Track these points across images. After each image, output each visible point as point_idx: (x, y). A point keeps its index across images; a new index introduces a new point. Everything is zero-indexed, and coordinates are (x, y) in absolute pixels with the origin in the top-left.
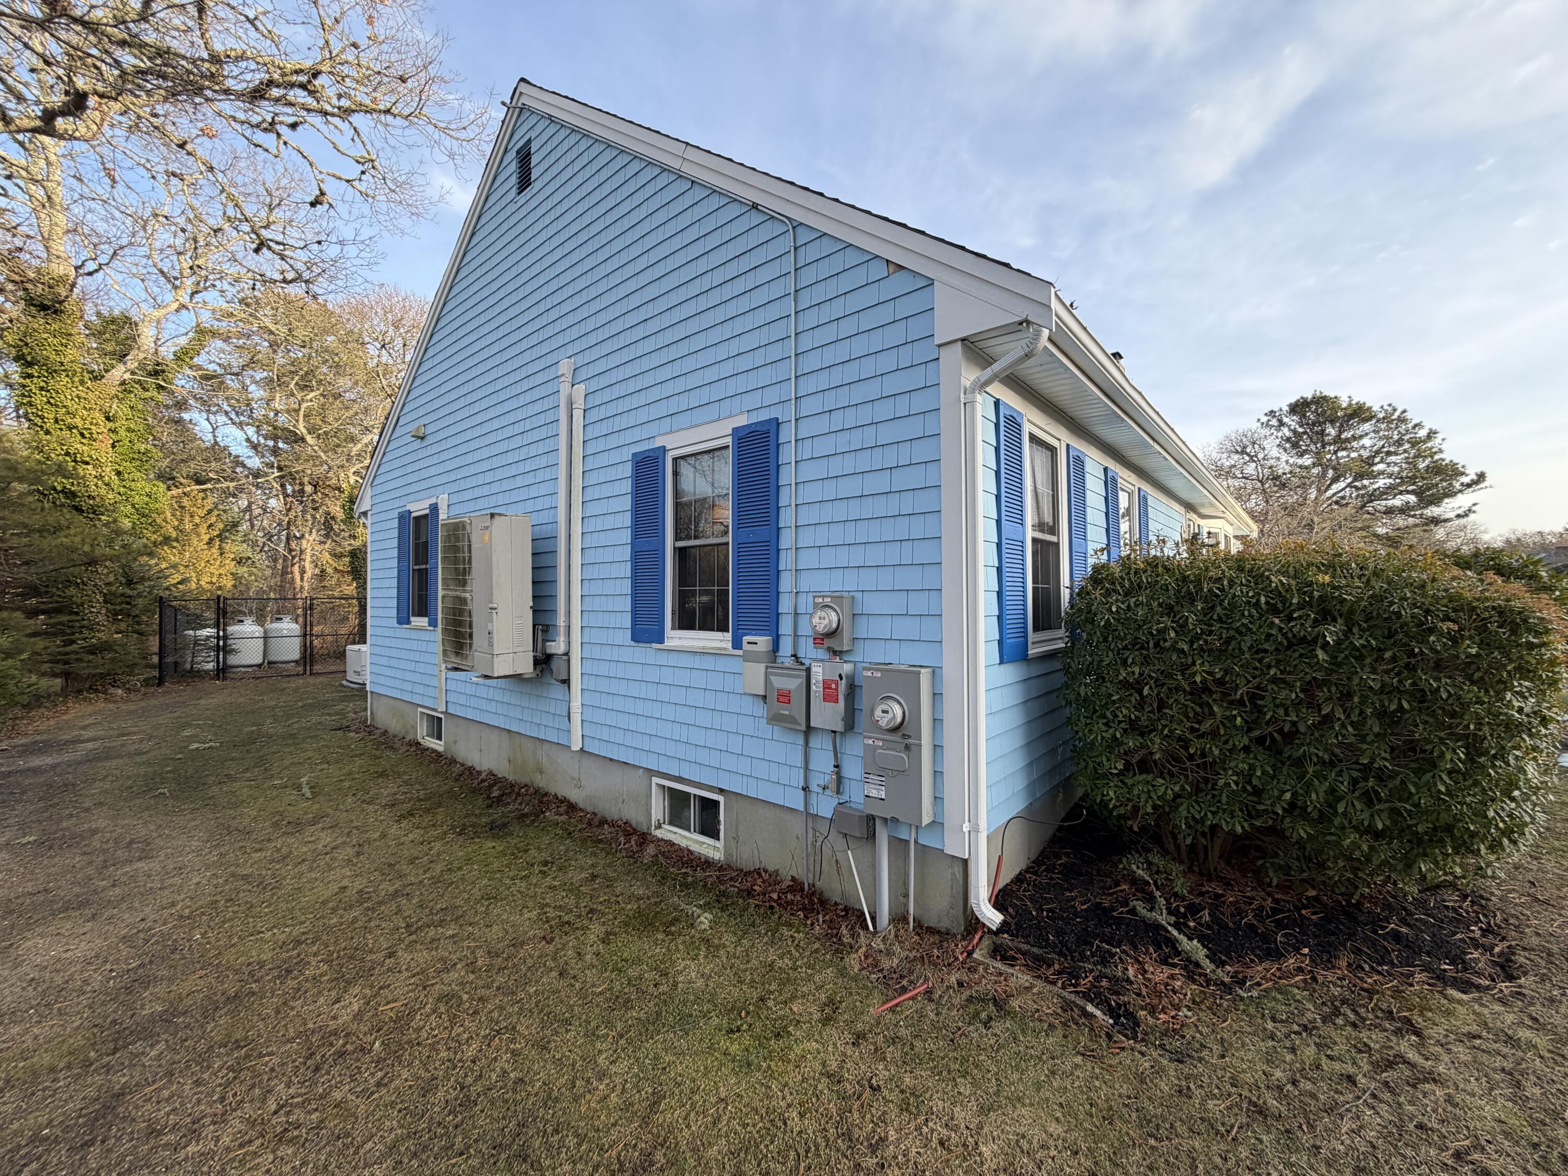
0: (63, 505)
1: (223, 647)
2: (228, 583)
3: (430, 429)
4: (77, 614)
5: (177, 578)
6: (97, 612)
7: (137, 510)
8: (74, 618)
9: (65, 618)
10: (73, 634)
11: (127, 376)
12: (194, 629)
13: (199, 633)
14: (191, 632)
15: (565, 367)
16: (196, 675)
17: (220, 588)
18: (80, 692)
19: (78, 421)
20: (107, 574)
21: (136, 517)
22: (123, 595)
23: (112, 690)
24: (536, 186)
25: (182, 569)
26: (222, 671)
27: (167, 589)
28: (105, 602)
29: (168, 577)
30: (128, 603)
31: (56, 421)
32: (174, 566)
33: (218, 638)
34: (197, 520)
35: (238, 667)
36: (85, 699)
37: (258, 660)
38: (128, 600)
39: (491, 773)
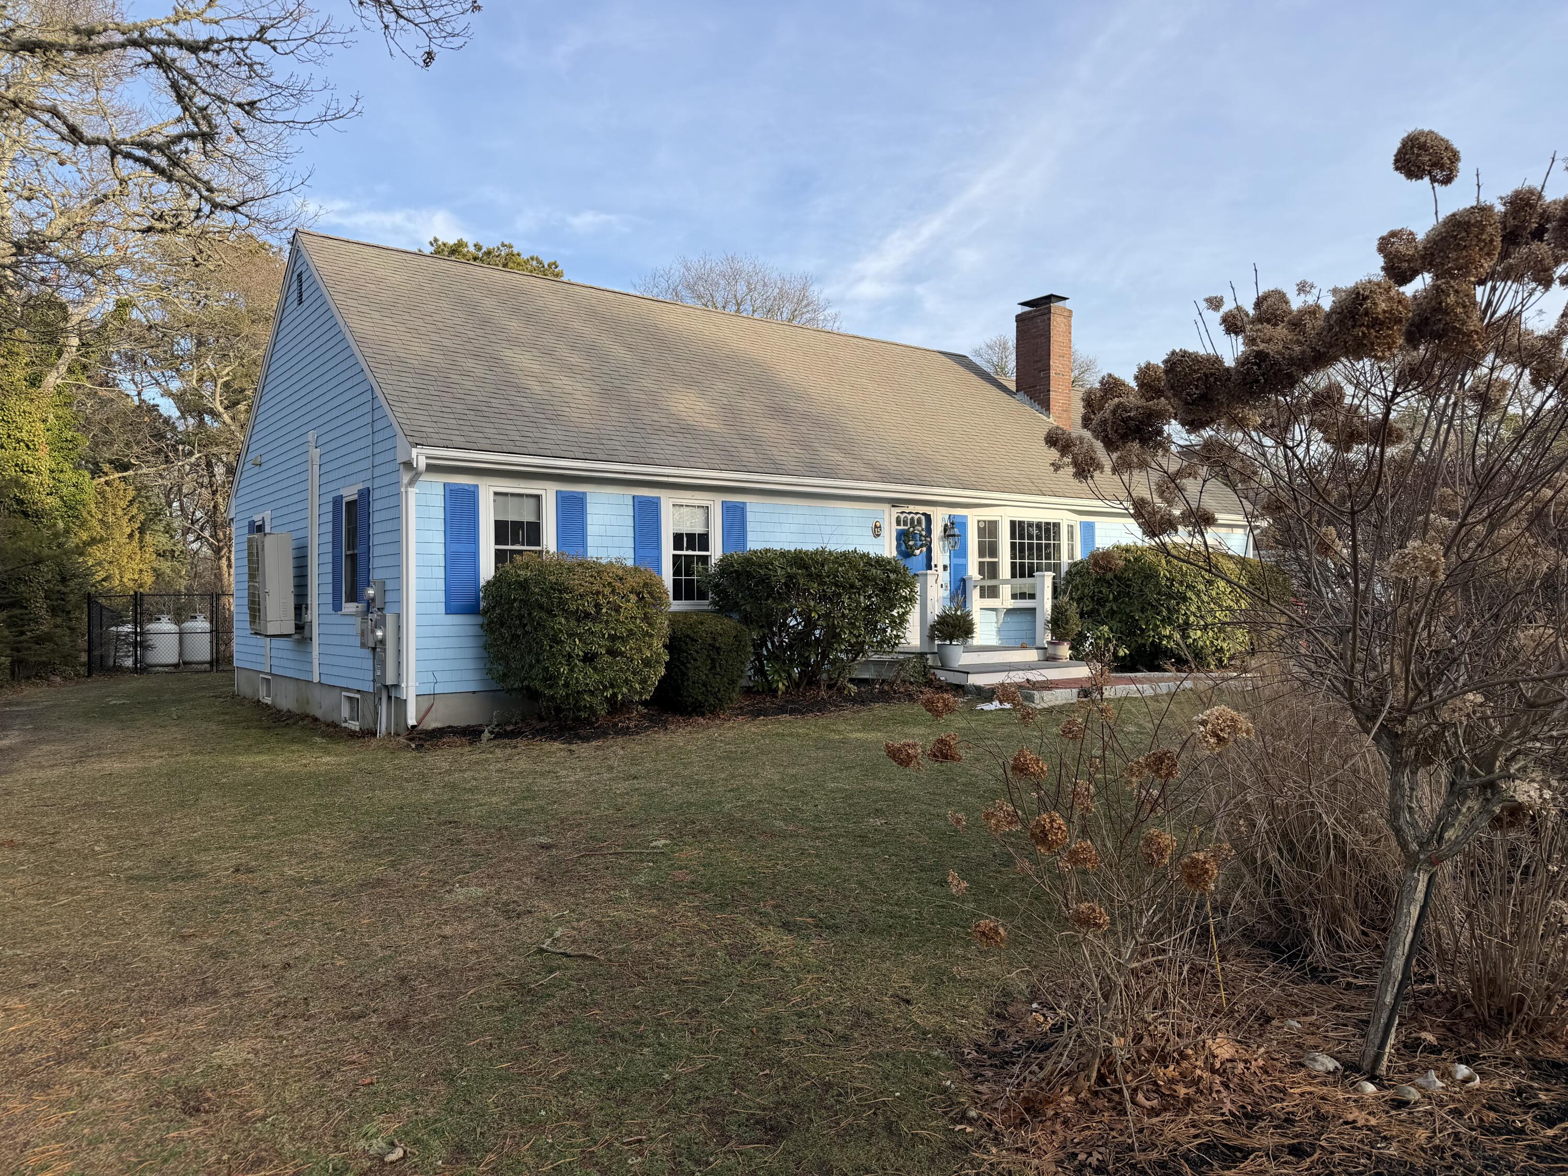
0: (15, 512)
1: (141, 644)
2: (148, 579)
3: (264, 459)
4: (26, 608)
5: (102, 574)
6: (40, 607)
7: (65, 502)
8: (24, 611)
9: (17, 612)
10: (23, 626)
11: (59, 381)
12: (117, 625)
13: (120, 629)
14: (114, 629)
15: (311, 436)
16: (118, 669)
17: (141, 586)
18: (28, 678)
19: (24, 435)
20: (47, 571)
21: (65, 509)
22: (59, 592)
23: (52, 678)
24: (305, 304)
25: (106, 565)
26: (142, 668)
27: (93, 585)
28: (46, 598)
29: (94, 574)
30: (63, 600)
31: (9, 436)
32: (100, 564)
33: (136, 633)
34: (120, 512)
35: (156, 666)
36: (33, 683)
37: (174, 659)
38: (63, 596)
39: (289, 711)
